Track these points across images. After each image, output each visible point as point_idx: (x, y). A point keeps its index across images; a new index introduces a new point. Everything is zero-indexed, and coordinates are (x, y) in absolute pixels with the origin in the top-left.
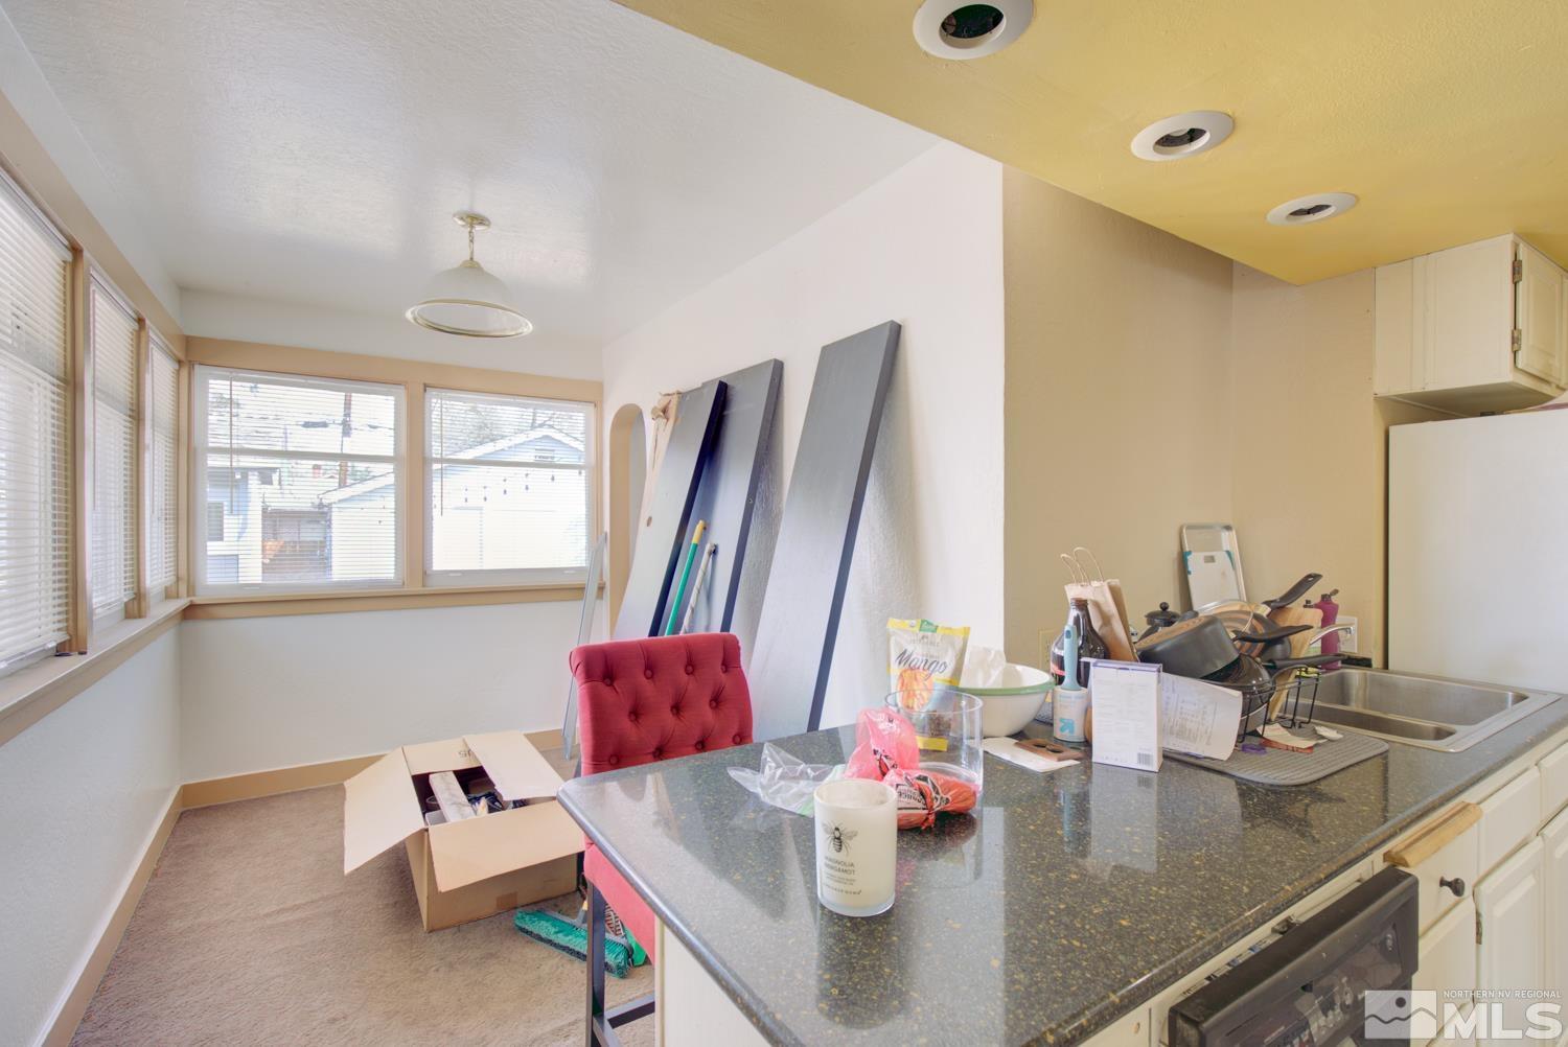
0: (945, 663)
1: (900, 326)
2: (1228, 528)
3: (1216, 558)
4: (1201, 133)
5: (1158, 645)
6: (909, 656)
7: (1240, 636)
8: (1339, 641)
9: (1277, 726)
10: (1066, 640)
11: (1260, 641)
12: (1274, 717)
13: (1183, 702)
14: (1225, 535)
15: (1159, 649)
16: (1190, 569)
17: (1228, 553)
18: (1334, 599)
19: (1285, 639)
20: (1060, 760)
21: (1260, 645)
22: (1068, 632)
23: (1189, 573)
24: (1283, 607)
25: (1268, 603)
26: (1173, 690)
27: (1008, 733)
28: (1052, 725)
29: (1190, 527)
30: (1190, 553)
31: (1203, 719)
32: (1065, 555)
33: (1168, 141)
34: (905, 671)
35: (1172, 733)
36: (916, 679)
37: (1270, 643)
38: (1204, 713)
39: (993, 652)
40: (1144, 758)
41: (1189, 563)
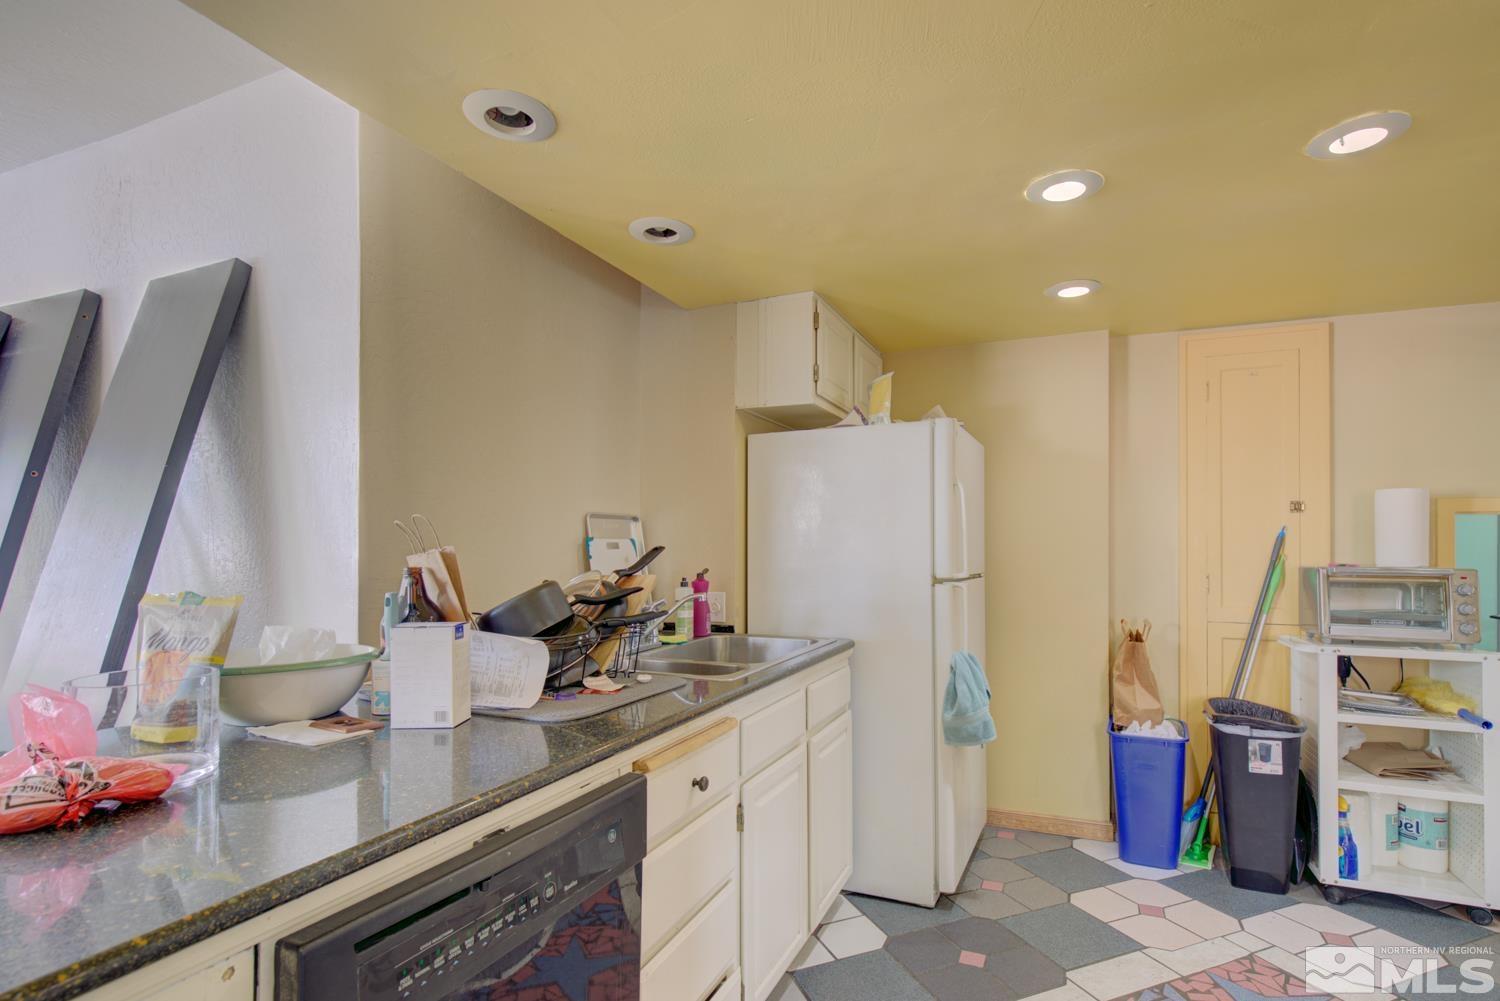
0: (207, 639)
1: (249, 269)
2: (635, 519)
3: (620, 545)
4: (528, 121)
5: (493, 610)
6: (165, 636)
7: (579, 599)
8: (709, 611)
9: (605, 676)
10: (386, 609)
11: (602, 602)
12: (603, 670)
13: (502, 659)
14: (633, 525)
15: (493, 613)
16: (591, 554)
17: (633, 541)
18: (706, 577)
19: (624, 599)
20: (348, 732)
21: (602, 606)
22: (388, 599)
23: (590, 557)
24: (630, 575)
25: (617, 572)
26: (493, 649)
27: (312, 716)
28: (370, 701)
29: (594, 516)
30: (592, 539)
31: (518, 674)
32: (398, 522)
33: (497, 116)
34: (158, 654)
35: (490, 692)
36: (169, 662)
37: (611, 604)
38: (520, 667)
39: (320, 633)
40: (441, 716)
41: (591, 548)
